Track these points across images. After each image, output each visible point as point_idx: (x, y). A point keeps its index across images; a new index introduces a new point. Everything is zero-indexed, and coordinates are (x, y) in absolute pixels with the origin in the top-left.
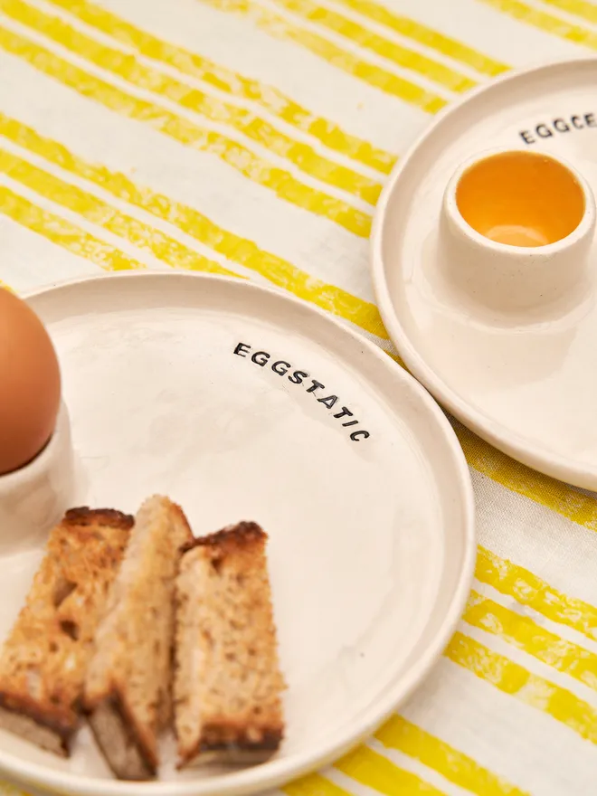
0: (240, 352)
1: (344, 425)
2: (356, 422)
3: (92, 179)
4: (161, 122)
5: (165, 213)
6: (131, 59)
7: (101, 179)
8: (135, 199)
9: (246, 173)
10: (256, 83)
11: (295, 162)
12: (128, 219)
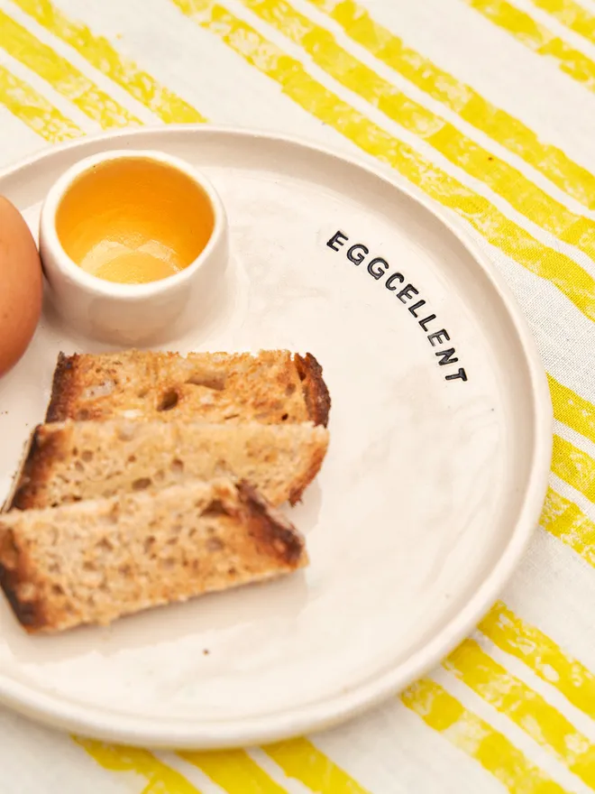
3: (71, 42)
5: (147, 98)
7: (81, 42)
8: (115, 74)
9: (250, 60)
12: (104, 97)
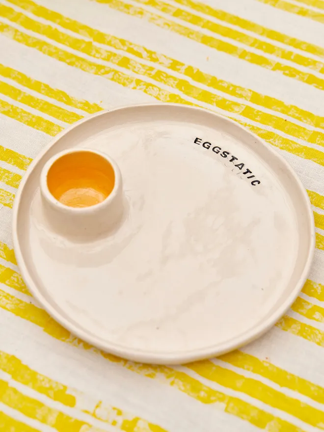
0: (197, 142)
1: (248, 178)
2: (253, 176)
4: (111, 75)
6: (90, 43)
10: (155, 53)
11: (181, 90)
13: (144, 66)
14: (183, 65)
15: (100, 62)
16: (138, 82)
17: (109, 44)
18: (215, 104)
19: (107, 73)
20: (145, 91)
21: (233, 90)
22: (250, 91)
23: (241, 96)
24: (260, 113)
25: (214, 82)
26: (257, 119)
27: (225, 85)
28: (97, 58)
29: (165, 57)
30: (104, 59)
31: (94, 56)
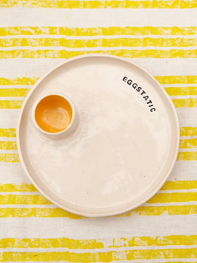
4: (21, 55)
10: (37, 28)
11: (63, 46)
13: (36, 40)
14: (56, 28)
15: (11, 48)
16: (39, 52)
17: (9, 34)
18: (86, 46)
19: (18, 54)
20: (46, 57)
21: (90, 32)
22: (100, 28)
23: (96, 34)
24: (111, 40)
25: (78, 32)
26: (111, 45)
27: (85, 31)
28: (8, 46)
29: (44, 27)
30: (12, 46)
31: (6, 46)
